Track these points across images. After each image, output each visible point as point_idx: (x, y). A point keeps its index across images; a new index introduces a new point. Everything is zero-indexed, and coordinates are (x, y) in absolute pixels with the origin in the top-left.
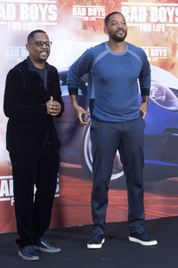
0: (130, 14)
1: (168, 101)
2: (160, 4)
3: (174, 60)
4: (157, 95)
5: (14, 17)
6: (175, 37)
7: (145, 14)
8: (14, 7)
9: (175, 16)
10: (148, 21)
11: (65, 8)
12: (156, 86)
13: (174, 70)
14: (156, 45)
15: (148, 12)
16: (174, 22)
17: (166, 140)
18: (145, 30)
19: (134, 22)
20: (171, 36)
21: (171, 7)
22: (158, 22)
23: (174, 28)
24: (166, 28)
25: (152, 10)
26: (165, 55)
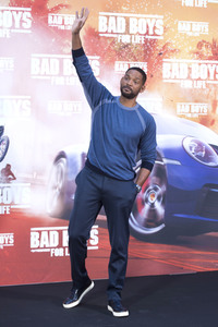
0: (171, 71)
1: (208, 157)
2: (201, 62)
3: (213, 116)
4: (196, 151)
5: (57, 72)
6: (215, 94)
7: (187, 71)
8: (57, 62)
9: (215, 73)
10: (189, 78)
11: (107, 64)
12: (196, 142)
13: (214, 126)
14: (196, 101)
15: (190, 69)
16: (215, 79)
17: (204, 195)
18: (186, 87)
19: (175, 79)
20: (212, 93)
21: (212, 65)
22: (199, 79)
23: (215, 85)
24: (207, 85)
25: (193, 67)
26: (205, 111)
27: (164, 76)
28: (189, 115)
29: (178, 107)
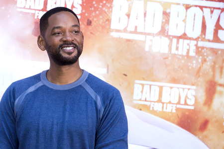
0: (128, 16)
3: (206, 113)
6: (213, 68)
7: (160, 18)
9: (218, 27)
10: (163, 32)
13: (205, 133)
14: (174, 81)
15: (166, 14)
16: (216, 39)
19: (135, 32)
20: (207, 66)
21: (212, 9)
22: (184, 36)
23: (214, 51)
24: (199, 50)
25: (173, 11)
26: (191, 102)
27: (114, 25)
28: (158, 107)
29: (137, 88)
